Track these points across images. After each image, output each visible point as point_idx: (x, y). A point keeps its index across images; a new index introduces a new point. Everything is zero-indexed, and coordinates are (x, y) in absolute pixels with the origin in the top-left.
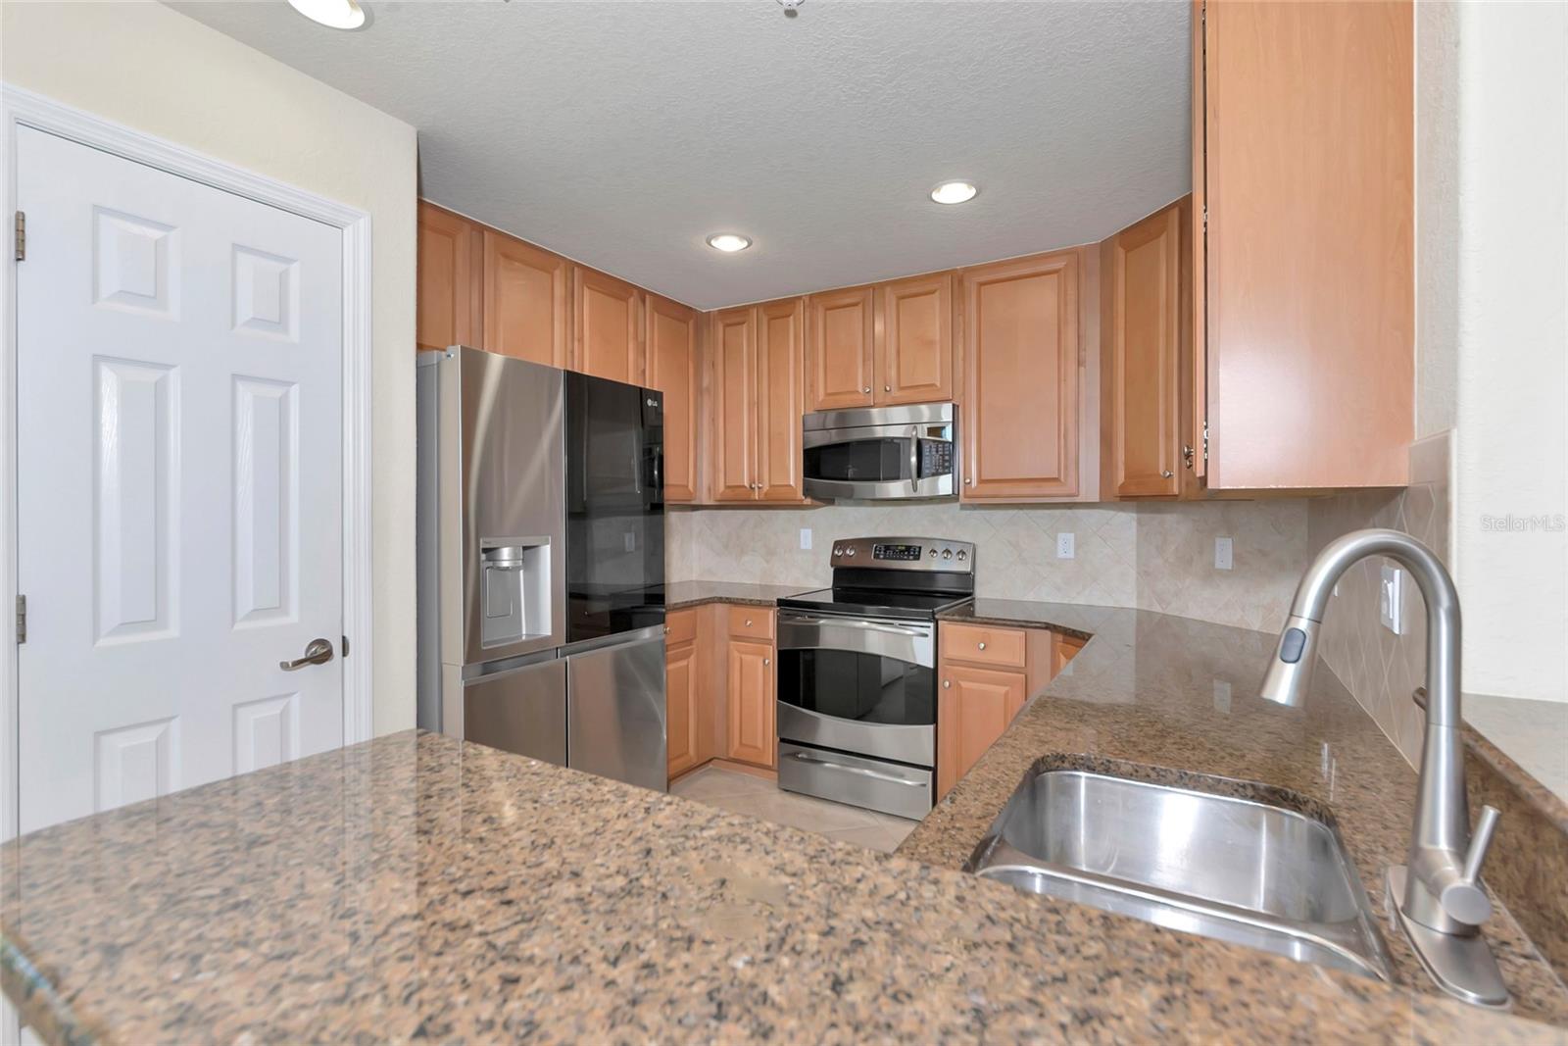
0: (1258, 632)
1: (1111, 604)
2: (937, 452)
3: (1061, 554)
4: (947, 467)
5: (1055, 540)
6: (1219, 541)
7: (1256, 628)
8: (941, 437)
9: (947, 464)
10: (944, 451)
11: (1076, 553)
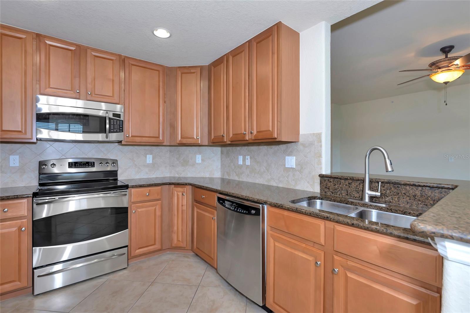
0: (208, 177)
1: (162, 176)
2: (117, 123)
3: (148, 162)
4: (121, 130)
5: (146, 157)
6: (197, 156)
7: (207, 176)
8: (120, 118)
9: (121, 129)
10: (120, 123)
11: (153, 161)
